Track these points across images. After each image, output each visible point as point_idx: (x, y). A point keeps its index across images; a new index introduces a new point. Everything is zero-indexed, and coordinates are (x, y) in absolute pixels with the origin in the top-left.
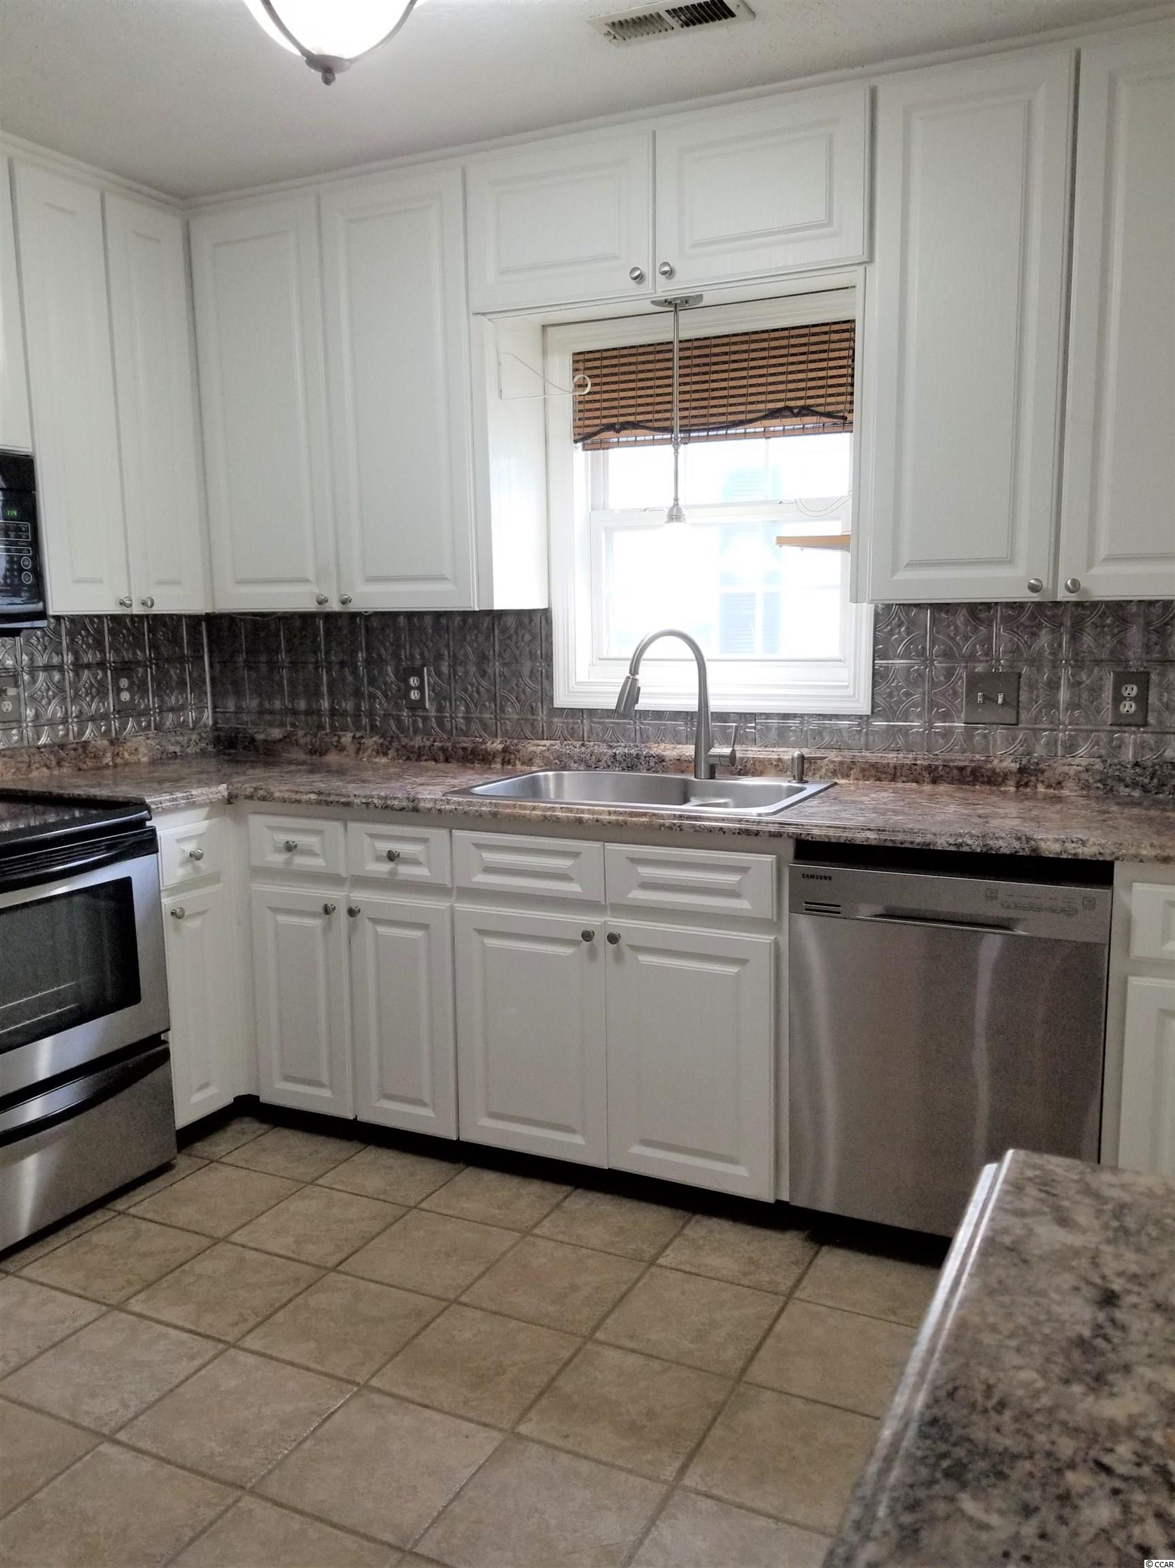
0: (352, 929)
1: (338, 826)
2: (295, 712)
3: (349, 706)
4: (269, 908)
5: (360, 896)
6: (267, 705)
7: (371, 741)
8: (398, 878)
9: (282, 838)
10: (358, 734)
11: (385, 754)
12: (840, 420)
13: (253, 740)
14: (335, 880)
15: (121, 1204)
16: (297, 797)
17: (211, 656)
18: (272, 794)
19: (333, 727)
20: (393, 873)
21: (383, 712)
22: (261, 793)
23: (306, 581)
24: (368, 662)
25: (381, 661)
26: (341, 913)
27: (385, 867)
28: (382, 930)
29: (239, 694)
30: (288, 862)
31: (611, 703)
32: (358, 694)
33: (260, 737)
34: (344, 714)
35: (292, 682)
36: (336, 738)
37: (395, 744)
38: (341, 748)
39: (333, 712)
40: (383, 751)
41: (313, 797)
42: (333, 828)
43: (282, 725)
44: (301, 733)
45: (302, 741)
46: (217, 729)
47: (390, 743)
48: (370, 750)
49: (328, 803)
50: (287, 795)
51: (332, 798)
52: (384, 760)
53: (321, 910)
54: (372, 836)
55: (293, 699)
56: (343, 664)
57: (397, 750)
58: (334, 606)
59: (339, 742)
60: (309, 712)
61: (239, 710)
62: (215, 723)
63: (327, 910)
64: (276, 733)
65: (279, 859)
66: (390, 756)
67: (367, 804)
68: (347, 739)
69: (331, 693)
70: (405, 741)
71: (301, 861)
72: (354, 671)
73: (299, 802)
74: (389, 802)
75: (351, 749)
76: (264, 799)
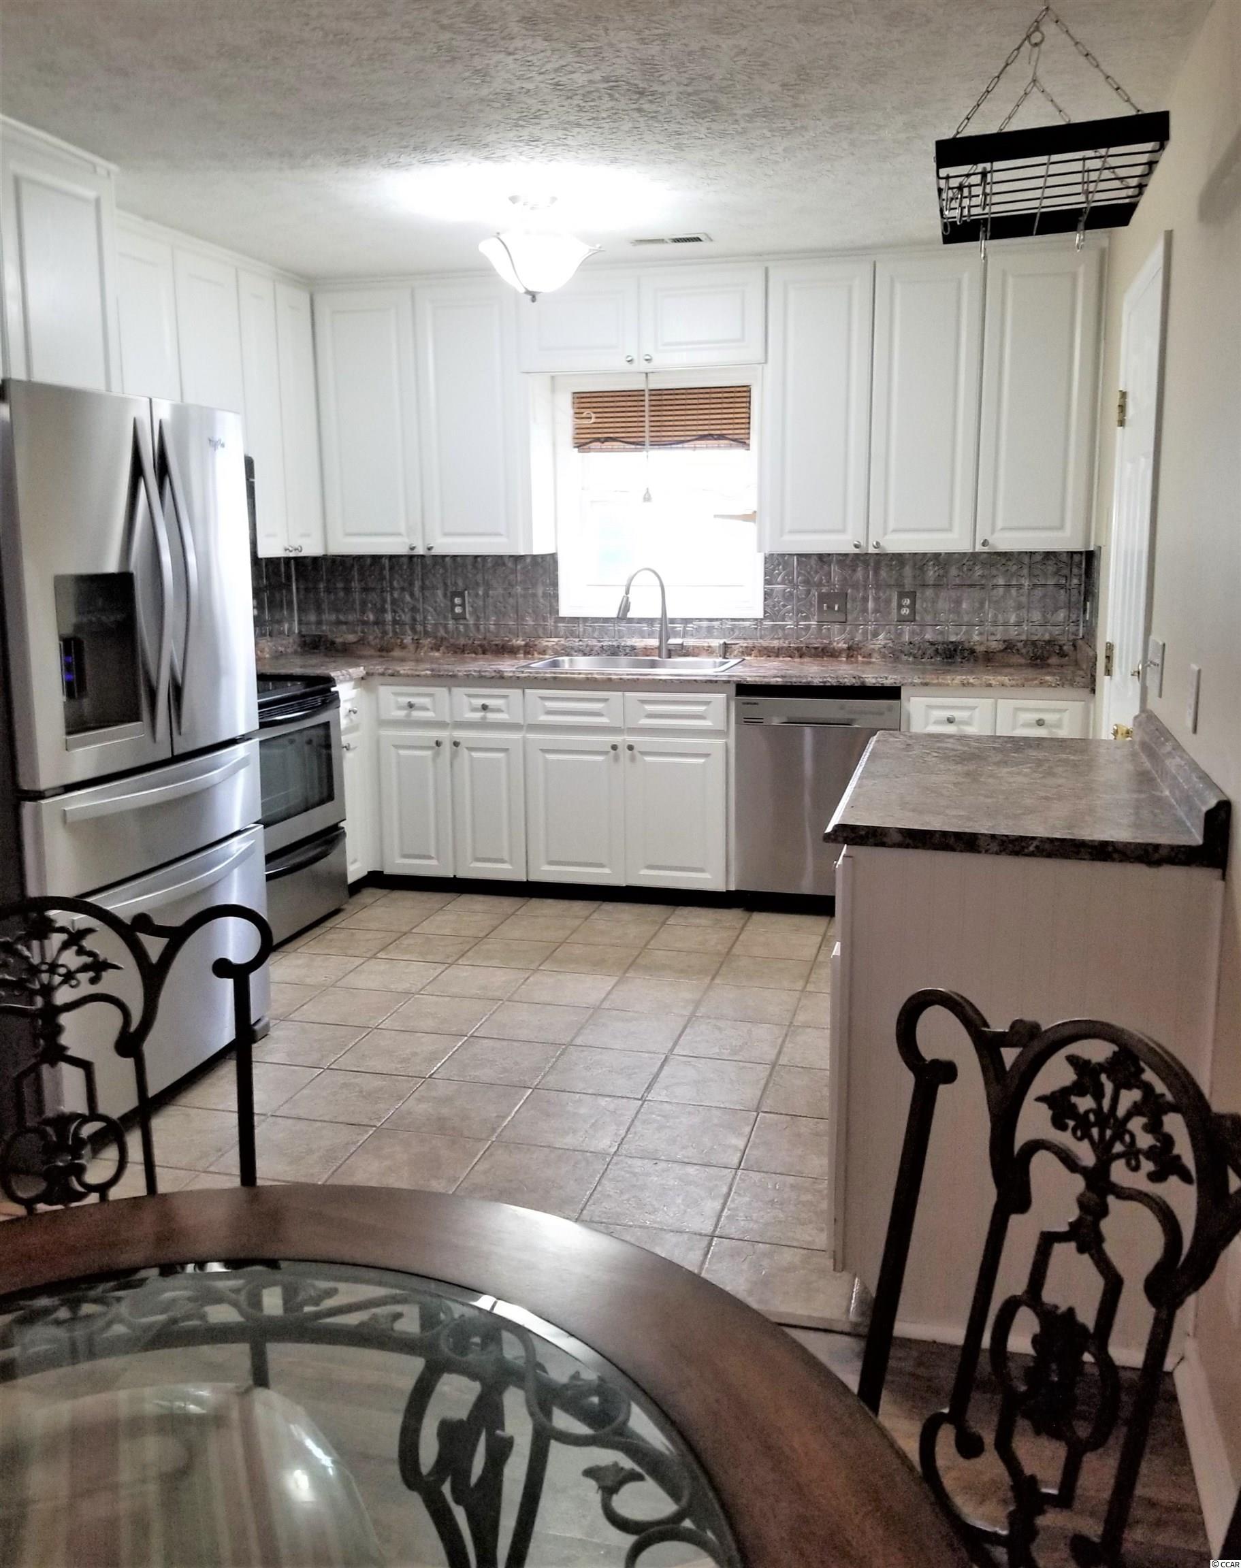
0: (454, 756)
1: (445, 690)
2: (365, 623)
3: (406, 618)
4: (394, 746)
5: (459, 734)
6: (342, 617)
7: (427, 642)
8: (488, 721)
9: (407, 700)
10: (416, 638)
11: (438, 650)
12: (743, 443)
13: (333, 643)
14: (441, 725)
15: (329, 924)
16: (417, 673)
17: (297, 584)
18: (398, 672)
19: (395, 632)
20: (484, 718)
21: (433, 622)
22: (390, 671)
23: (400, 534)
24: (423, 588)
25: (434, 588)
26: (447, 747)
27: (478, 715)
28: (474, 754)
29: (319, 609)
30: (408, 715)
31: (613, 613)
32: (414, 609)
33: (339, 640)
34: (404, 624)
35: (364, 603)
36: (399, 641)
37: (445, 643)
38: (403, 647)
39: (395, 622)
40: (436, 648)
41: (429, 672)
42: (441, 692)
43: (355, 632)
44: (371, 638)
45: (373, 643)
46: (304, 636)
47: (442, 642)
48: (426, 648)
49: (439, 676)
50: (409, 672)
51: (441, 673)
52: (437, 654)
53: (434, 745)
54: (469, 696)
55: (363, 612)
56: (403, 589)
57: (447, 647)
58: (420, 551)
59: (402, 642)
60: (376, 623)
61: (319, 623)
62: (300, 632)
63: (438, 744)
64: (351, 638)
65: (401, 714)
66: (441, 651)
67: (468, 675)
68: (408, 640)
69: (394, 611)
70: (452, 641)
71: (416, 714)
72: (412, 595)
73: (418, 676)
74: (483, 674)
75: (412, 648)
76: (392, 675)
